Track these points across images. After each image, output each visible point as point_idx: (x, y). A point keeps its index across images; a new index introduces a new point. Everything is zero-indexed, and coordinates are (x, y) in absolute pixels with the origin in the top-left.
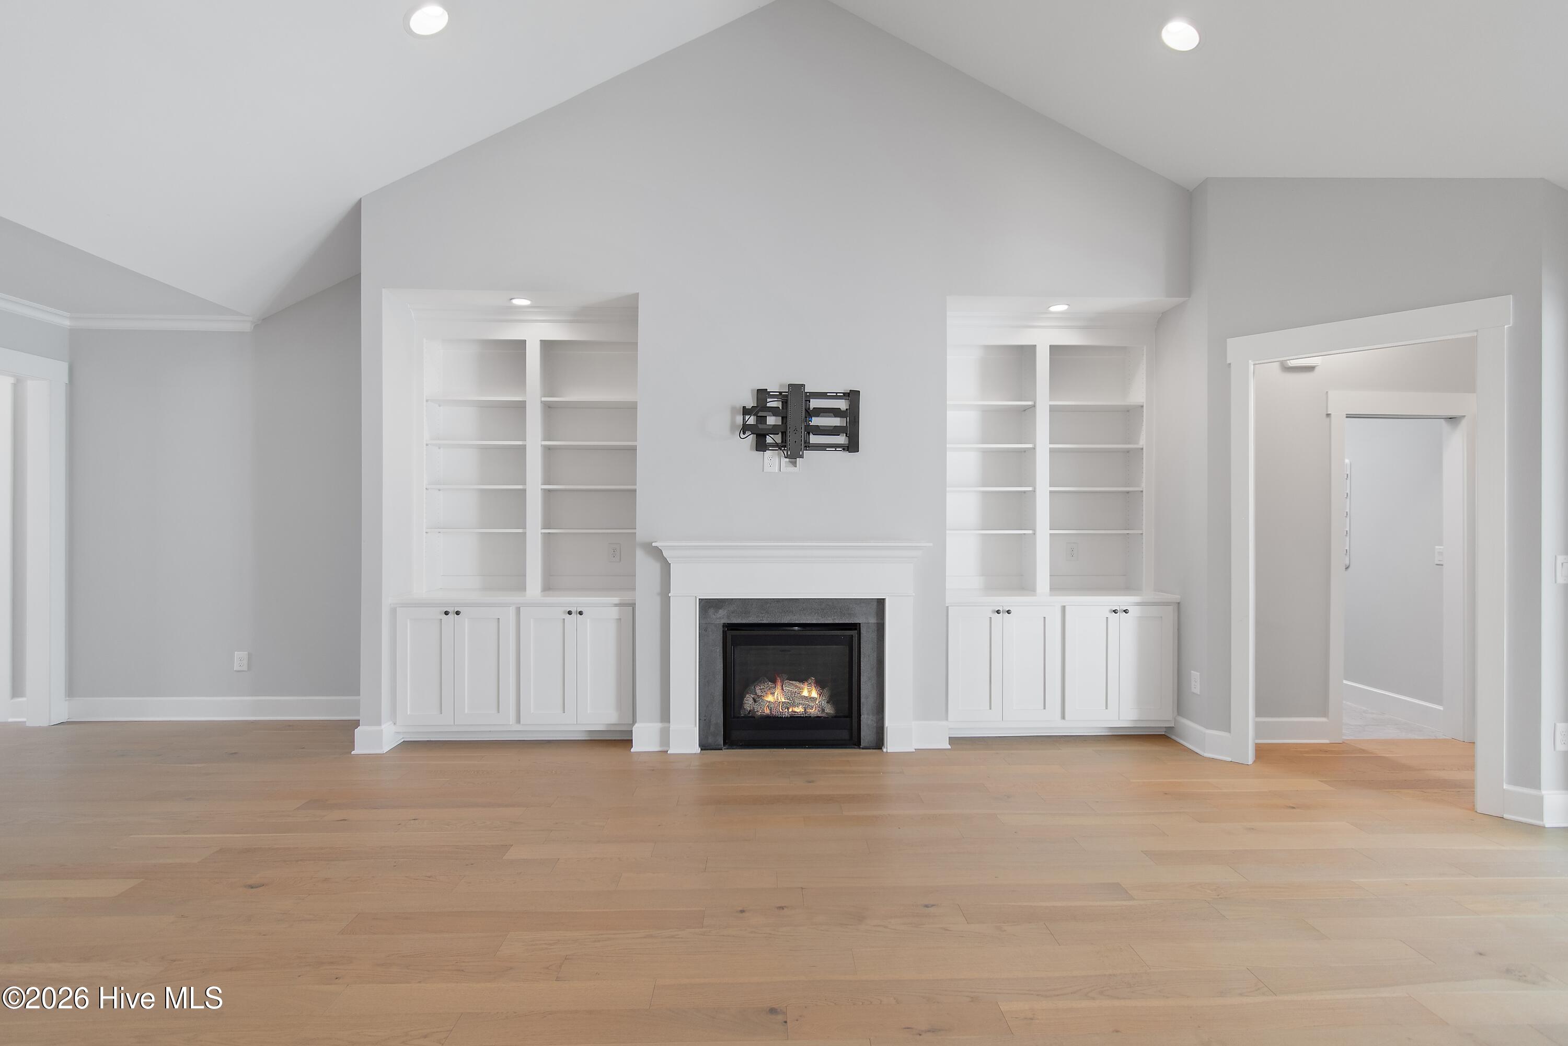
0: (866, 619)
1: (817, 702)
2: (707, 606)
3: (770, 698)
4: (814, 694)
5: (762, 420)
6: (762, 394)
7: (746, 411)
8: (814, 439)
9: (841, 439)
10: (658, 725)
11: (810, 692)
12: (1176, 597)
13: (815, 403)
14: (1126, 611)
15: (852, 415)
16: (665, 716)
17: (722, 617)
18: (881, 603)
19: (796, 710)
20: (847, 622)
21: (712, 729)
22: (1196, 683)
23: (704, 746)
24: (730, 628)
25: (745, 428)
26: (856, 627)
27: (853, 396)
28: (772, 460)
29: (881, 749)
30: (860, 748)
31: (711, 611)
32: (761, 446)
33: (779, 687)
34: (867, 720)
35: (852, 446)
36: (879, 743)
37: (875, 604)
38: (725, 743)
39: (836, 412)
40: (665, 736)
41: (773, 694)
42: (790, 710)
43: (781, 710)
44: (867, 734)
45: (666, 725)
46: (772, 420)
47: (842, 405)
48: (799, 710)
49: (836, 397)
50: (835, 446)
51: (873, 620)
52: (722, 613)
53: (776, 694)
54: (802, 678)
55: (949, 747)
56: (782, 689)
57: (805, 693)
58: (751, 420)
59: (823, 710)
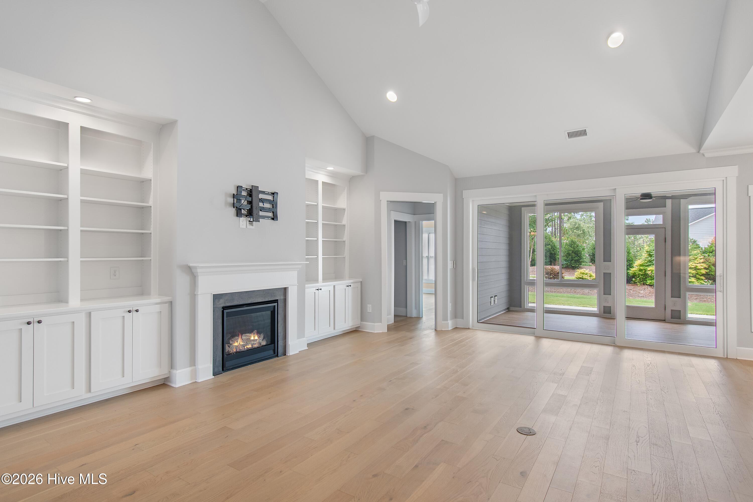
0: (279, 297)
1: (258, 341)
2: (216, 297)
3: (236, 344)
4: (256, 338)
5: (239, 200)
6: (239, 188)
7: (234, 196)
8: (261, 213)
9: (270, 214)
10: (188, 369)
11: (254, 337)
12: (361, 280)
13: (261, 196)
14: (350, 286)
15: (274, 204)
16: (193, 362)
17: (222, 303)
18: (285, 289)
19: (248, 347)
20: (273, 299)
21: (217, 365)
22: (369, 308)
23: (215, 374)
24: (226, 308)
26: (276, 301)
27: (275, 195)
28: (243, 221)
29: (286, 355)
30: (278, 357)
31: (217, 301)
32: (239, 214)
33: (240, 338)
34: (281, 343)
35: (274, 218)
36: (285, 353)
37: (283, 290)
38: (223, 370)
39: (268, 201)
40: (194, 374)
41: (237, 342)
42: (245, 348)
43: (241, 349)
44: (280, 349)
45: (194, 368)
46: (243, 202)
47: (270, 198)
48: (249, 346)
50: (268, 217)
51: (282, 297)
52: (222, 301)
53: (239, 341)
54: (251, 332)
55: (307, 348)
56: (242, 339)
57: (252, 338)
59: (260, 344)
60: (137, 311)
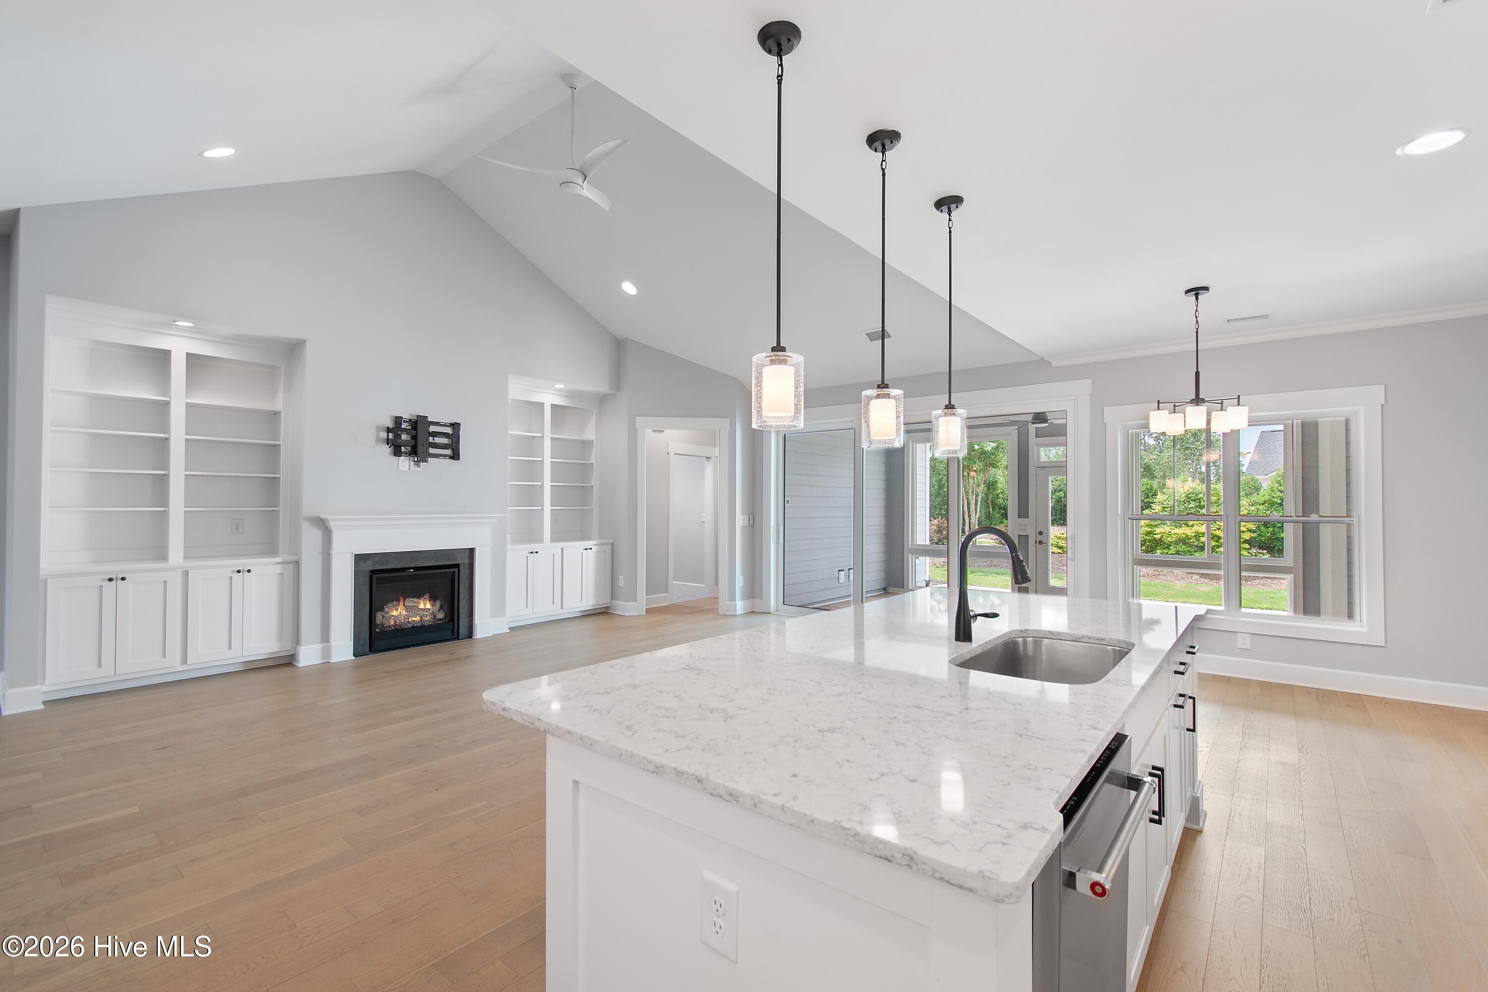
0: (463, 561)
1: (431, 612)
2: (360, 559)
3: (396, 613)
4: (429, 606)
5: (397, 436)
6: (398, 420)
7: (388, 430)
8: (432, 451)
9: (448, 452)
10: (319, 646)
12: (611, 540)
13: (432, 428)
14: (591, 549)
15: (455, 438)
16: (325, 637)
17: (369, 566)
18: (472, 551)
19: (416, 619)
20: (451, 563)
21: (361, 642)
22: (621, 581)
23: (356, 654)
24: (374, 573)
25: (387, 441)
26: (457, 566)
27: (455, 426)
28: (404, 462)
29: (471, 638)
30: (459, 640)
31: (361, 562)
32: (397, 452)
33: (401, 603)
34: (463, 622)
35: (455, 456)
36: (470, 635)
37: (468, 551)
38: (370, 650)
39: (446, 435)
40: (327, 652)
41: (398, 610)
42: (412, 620)
43: (404, 621)
44: (463, 630)
45: (327, 644)
46: (404, 437)
47: (449, 430)
48: (418, 618)
49: (445, 425)
50: (445, 456)
51: (467, 561)
52: (369, 563)
53: (400, 610)
54: (420, 597)
55: (509, 631)
57: (423, 607)
58: (391, 436)
59: (437, 618)
60: (249, 571)
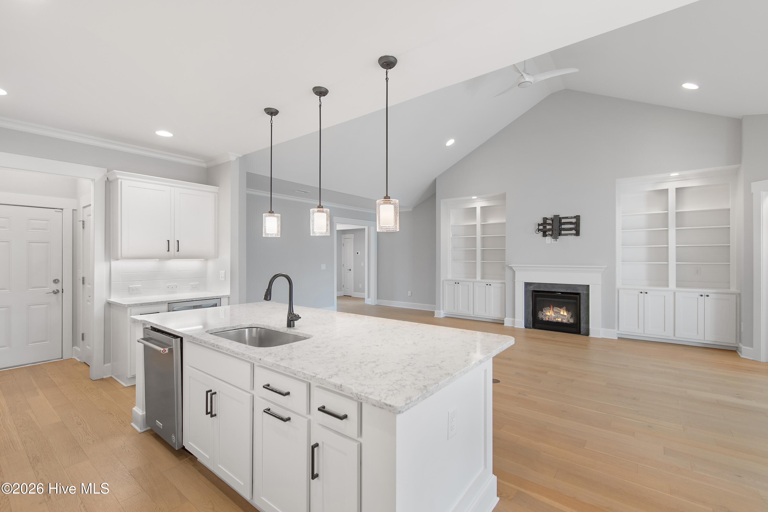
0: (582, 292)
1: (566, 317)
2: (527, 285)
3: (548, 314)
4: (566, 315)
5: (545, 227)
6: (545, 219)
7: (539, 225)
8: (563, 232)
9: (574, 232)
10: (512, 320)
11: (564, 313)
13: (563, 221)
14: (707, 296)
15: (577, 224)
16: (514, 317)
17: (532, 288)
18: (588, 286)
19: (559, 320)
20: (575, 292)
21: (529, 322)
23: (526, 327)
24: (534, 291)
25: (539, 230)
26: (579, 294)
27: (577, 218)
28: (548, 239)
29: (588, 336)
30: (580, 334)
31: (528, 286)
32: (545, 235)
33: (552, 309)
34: (583, 325)
35: (578, 234)
36: (587, 334)
37: (585, 287)
38: (533, 327)
39: (571, 223)
40: (514, 322)
41: (549, 312)
42: (556, 320)
43: (552, 319)
44: (582, 330)
45: (514, 319)
46: (548, 227)
47: (574, 220)
48: (560, 320)
49: (572, 218)
50: (571, 234)
51: (585, 292)
53: (551, 312)
54: (561, 308)
55: (617, 339)
56: (553, 312)
57: (562, 314)
58: (541, 227)
59: (569, 321)
60: (490, 285)
